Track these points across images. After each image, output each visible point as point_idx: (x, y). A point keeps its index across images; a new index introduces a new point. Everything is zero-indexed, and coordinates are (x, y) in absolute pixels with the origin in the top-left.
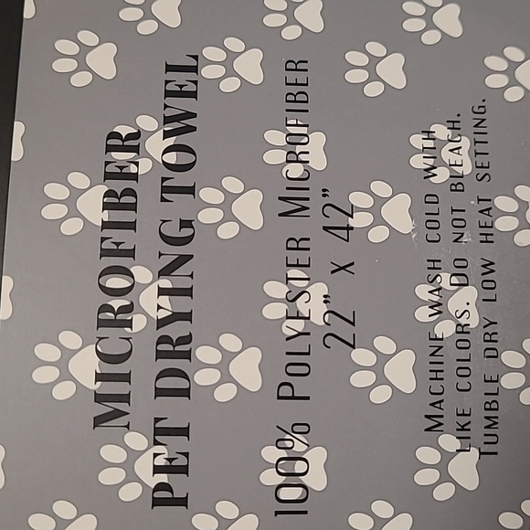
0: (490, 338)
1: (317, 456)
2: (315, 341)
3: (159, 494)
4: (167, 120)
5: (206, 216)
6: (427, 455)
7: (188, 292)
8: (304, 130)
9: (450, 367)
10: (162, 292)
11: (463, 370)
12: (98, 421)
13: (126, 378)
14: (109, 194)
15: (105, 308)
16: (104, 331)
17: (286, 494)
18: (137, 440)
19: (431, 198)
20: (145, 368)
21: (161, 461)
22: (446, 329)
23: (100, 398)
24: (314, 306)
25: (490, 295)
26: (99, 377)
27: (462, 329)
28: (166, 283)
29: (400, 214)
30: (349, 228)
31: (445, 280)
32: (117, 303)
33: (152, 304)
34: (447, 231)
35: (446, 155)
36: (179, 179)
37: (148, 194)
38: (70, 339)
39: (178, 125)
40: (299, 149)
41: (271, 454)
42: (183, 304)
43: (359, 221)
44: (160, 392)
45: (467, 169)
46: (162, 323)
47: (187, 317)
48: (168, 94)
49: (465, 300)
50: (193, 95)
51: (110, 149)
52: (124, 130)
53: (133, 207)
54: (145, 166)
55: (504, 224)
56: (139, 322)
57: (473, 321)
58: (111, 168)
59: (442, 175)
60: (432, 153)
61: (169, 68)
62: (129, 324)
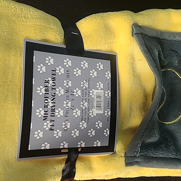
0: (88, 109)
1: (69, 124)
2: (69, 109)
3: (51, 129)
4: (52, 79)
5: (57, 93)
6: (81, 123)
7: (55, 103)
8: (69, 81)
9: (84, 112)
10: (52, 103)
11: (86, 113)
12: (44, 120)
13: (47, 114)
14: (45, 89)
15: (45, 105)
16: (45, 108)
17: (65, 129)
18: (48, 122)
19: (83, 91)
20: (49, 113)
21: (51, 125)
22: (84, 108)
23: (44, 117)
24: (69, 105)
25: (89, 103)
26: (44, 114)
27: (85, 108)
28: (52, 102)
29: (79, 93)
30: (73, 94)
31: (84, 101)
32: (46, 104)
33: (51, 104)
34: (84, 95)
35: (85, 85)
36: (54, 87)
37: (50, 89)
38: (41, 109)
39: (54, 79)
40: (68, 83)
41: (64, 124)
42: (54, 104)
43: (75, 93)
44: (51, 116)
45: (87, 87)
46: (52, 107)
47: (55, 106)
48: (52, 75)
49: (86, 104)
50: (55, 75)
51: (45, 83)
52: (47, 80)
53: (48, 91)
54: (49, 85)
55: (91, 94)
56: (49, 107)
57: (87, 107)
58: (46, 86)
59: (84, 87)
60: (83, 84)
61: (52, 71)
62: (48, 107)
